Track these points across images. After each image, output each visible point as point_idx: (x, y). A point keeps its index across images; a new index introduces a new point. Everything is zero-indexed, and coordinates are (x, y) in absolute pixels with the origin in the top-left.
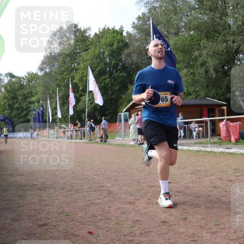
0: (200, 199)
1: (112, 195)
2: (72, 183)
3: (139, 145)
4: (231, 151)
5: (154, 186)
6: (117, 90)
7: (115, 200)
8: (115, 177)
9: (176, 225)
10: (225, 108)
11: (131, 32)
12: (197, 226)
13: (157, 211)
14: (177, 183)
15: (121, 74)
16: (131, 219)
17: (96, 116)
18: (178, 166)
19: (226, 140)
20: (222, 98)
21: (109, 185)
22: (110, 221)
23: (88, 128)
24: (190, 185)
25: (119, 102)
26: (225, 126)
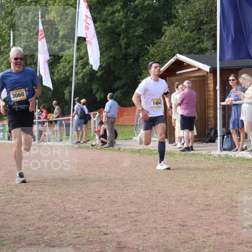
2: (38, 228)
6: (138, 37)
8: (133, 215)
17: (94, 91)
21: (119, 231)
23: (76, 117)
25: (141, 61)
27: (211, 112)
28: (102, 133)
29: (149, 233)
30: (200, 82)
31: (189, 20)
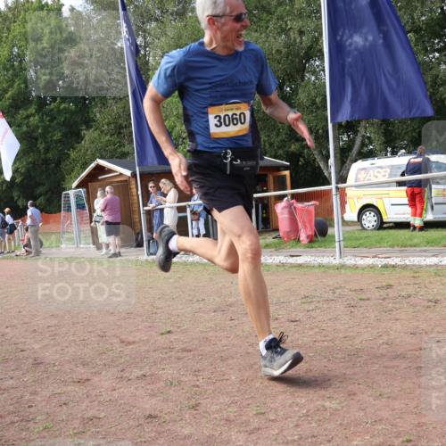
0: (230, 362)
1: (42, 368)
3: (110, 257)
4: (300, 260)
5: (134, 342)
6: (57, 142)
7: (48, 378)
8: (53, 329)
9: (175, 421)
10: (287, 173)
11: (80, 9)
12: (221, 420)
13: (137, 393)
14: (185, 331)
15: (63, 106)
16: (79, 415)
17: (16, 198)
18: (189, 295)
19: (289, 239)
20: (280, 152)
21: (36, 346)
22: (31, 425)
24: (210, 334)
25: (62, 166)
26: (286, 211)
27: (137, 216)
28: (25, 242)
29: (67, 347)
30: (123, 187)
31: (109, 124)
